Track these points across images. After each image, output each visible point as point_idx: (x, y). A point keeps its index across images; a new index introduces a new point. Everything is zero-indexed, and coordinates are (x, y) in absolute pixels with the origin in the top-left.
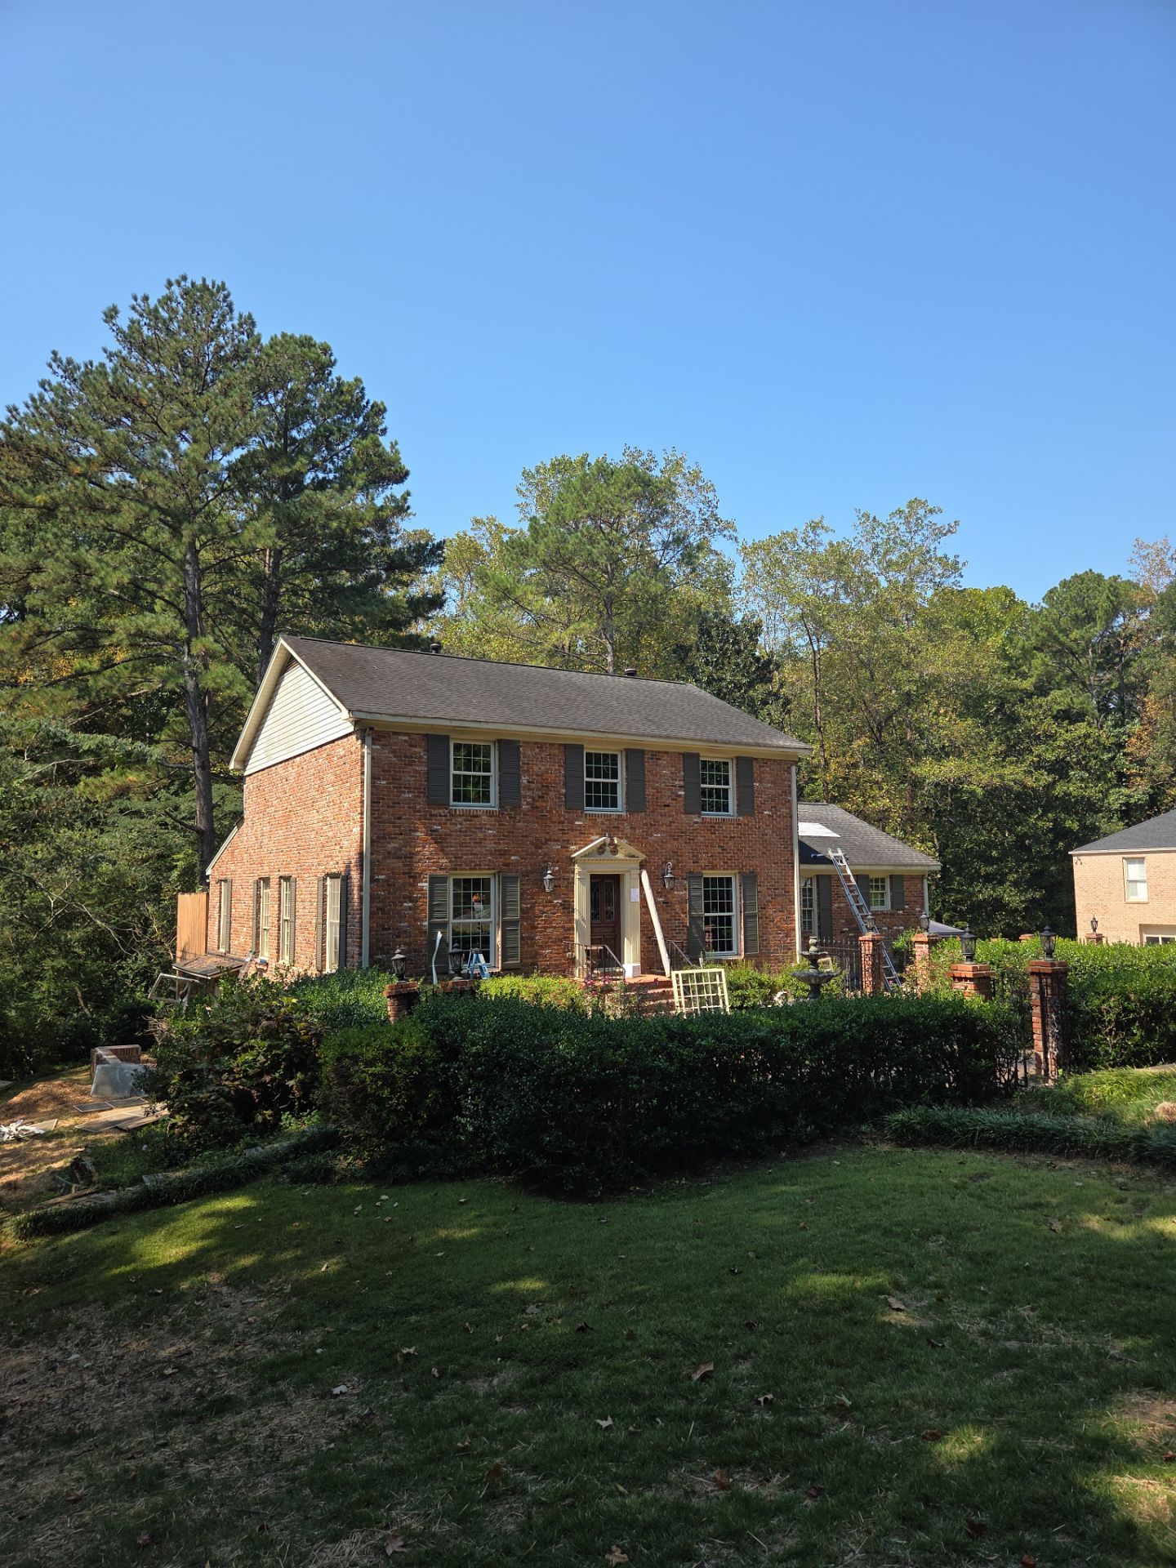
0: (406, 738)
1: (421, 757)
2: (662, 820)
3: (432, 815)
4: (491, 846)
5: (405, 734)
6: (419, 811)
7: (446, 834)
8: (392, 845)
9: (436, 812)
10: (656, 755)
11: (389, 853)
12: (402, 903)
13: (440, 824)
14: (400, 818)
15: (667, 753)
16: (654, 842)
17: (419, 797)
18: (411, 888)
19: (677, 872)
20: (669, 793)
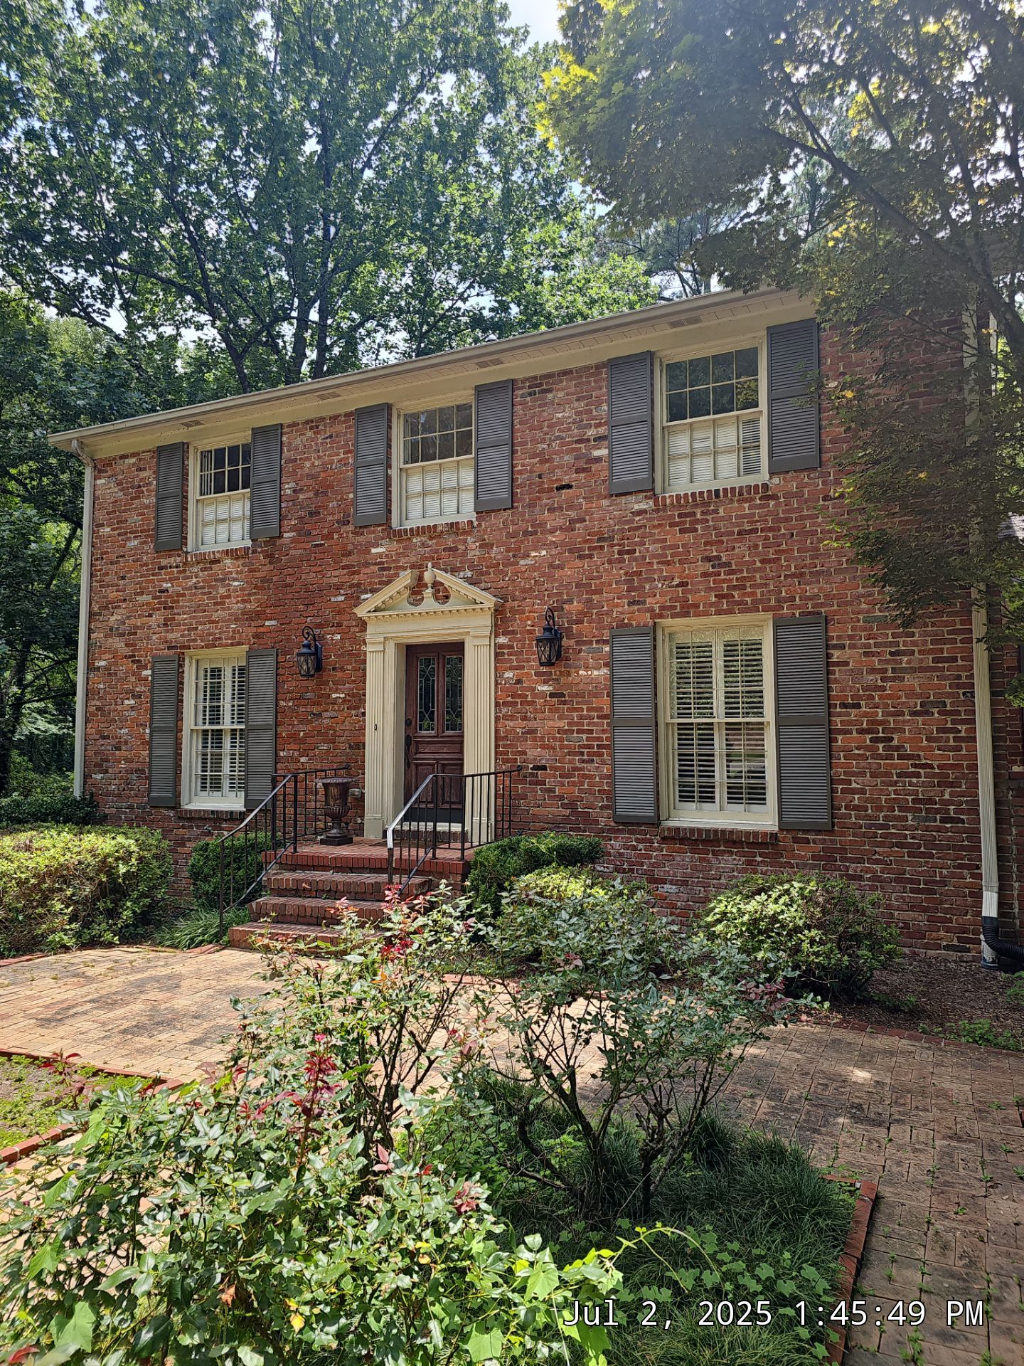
0: (133, 460)
1: (150, 484)
2: (551, 520)
3: (161, 568)
4: (235, 606)
5: (133, 455)
6: (146, 565)
7: (179, 595)
8: (114, 618)
9: (164, 562)
10: (541, 384)
11: (111, 629)
12: (122, 700)
13: (170, 580)
14: (123, 578)
15: (568, 373)
17: (145, 543)
18: (133, 679)
19: (586, 628)
20: (568, 458)
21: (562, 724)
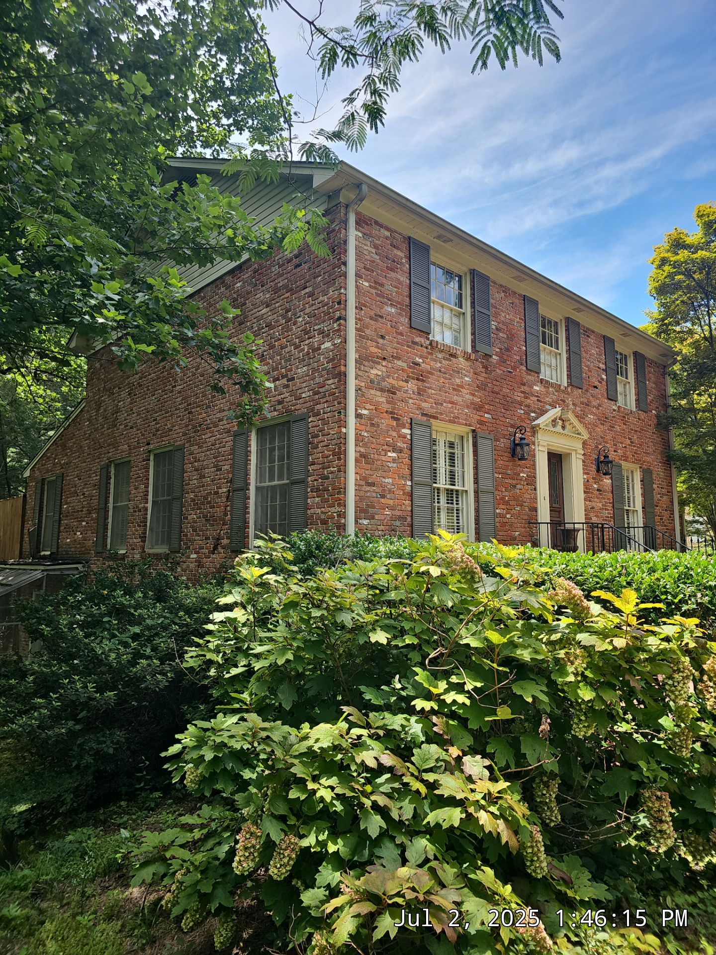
0: (388, 234)
2: (593, 402)
5: (388, 229)
8: (374, 371)
9: (416, 339)
11: (372, 381)
12: (386, 451)
14: (382, 337)
16: (589, 423)
17: (401, 314)
18: (394, 434)
20: (596, 374)
21: (601, 505)
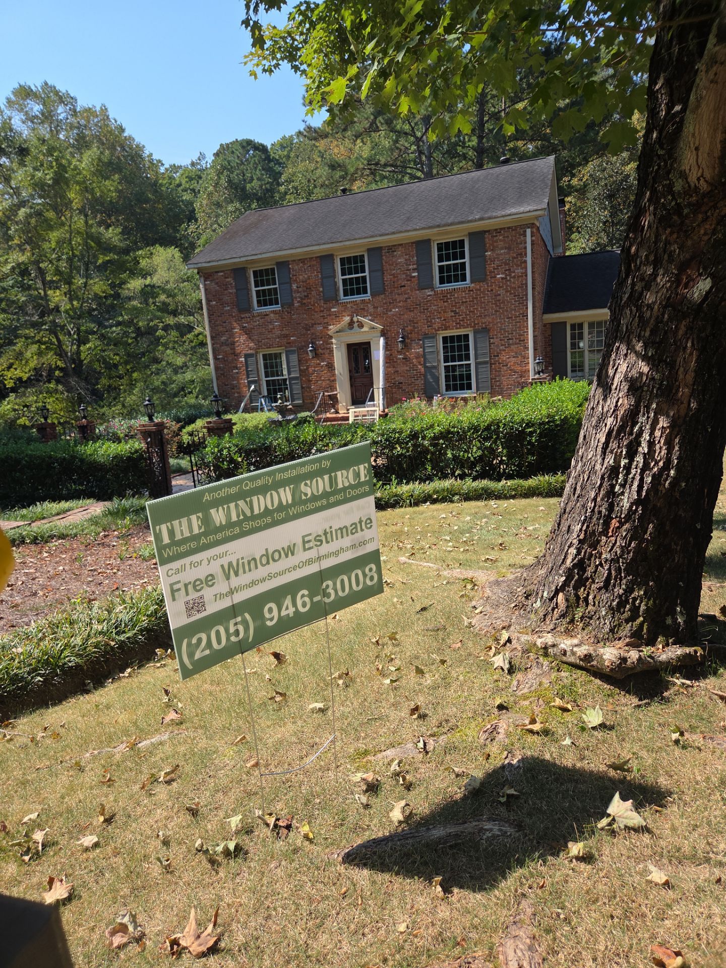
0: (222, 274)
1: (232, 284)
2: (399, 298)
3: (242, 318)
4: (278, 332)
5: (222, 271)
6: (235, 317)
7: (251, 328)
10: (392, 249)
11: (223, 343)
12: (232, 370)
13: (247, 323)
14: (225, 322)
15: (401, 245)
16: (393, 315)
18: (236, 362)
19: (413, 336)
20: (404, 276)
21: (408, 368)
